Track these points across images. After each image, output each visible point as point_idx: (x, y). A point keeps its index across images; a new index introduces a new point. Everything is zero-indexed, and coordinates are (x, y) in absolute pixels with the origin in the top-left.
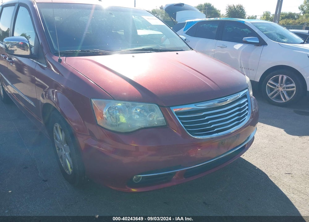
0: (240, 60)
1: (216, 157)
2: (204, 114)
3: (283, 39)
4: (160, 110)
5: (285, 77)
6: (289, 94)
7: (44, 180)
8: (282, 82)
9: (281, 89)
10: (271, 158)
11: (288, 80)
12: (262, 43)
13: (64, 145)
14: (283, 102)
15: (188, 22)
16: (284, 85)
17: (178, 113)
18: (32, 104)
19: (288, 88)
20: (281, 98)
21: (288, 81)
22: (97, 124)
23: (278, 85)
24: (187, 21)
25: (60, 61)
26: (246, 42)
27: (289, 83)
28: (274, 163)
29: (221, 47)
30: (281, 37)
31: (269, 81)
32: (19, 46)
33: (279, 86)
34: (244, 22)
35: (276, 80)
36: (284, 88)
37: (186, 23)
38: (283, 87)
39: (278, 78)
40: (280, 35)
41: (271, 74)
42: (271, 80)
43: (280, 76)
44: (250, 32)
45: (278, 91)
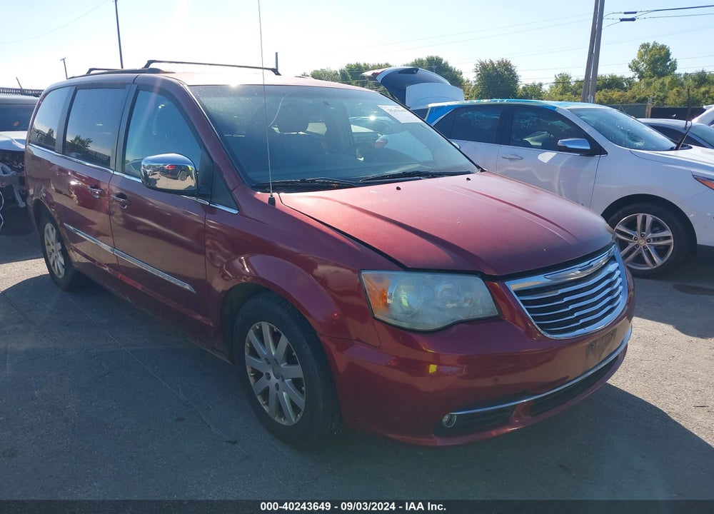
0: (559, 187)
1: (583, 374)
2: (560, 292)
3: (635, 140)
4: (487, 286)
5: (650, 218)
6: (661, 251)
7: (230, 442)
8: (643, 229)
9: (642, 243)
10: (659, 378)
11: (655, 224)
12: (597, 150)
13: (282, 366)
14: (648, 268)
15: (432, 108)
16: (648, 234)
17: (519, 293)
18: (187, 287)
19: (658, 239)
20: (645, 261)
21: (656, 226)
22: (375, 318)
23: (636, 234)
24: (430, 105)
25: (272, 200)
26: (564, 149)
27: (658, 229)
28: (668, 388)
29: (510, 159)
30: (632, 138)
31: (617, 227)
32: (165, 173)
33: (639, 237)
34: (555, 107)
35: (631, 225)
36: (648, 241)
37: (429, 111)
38: (646, 238)
39: (635, 220)
40: (628, 133)
41: (620, 212)
42: (622, 223)
43: (640, 217)
44: (569, 127)
45: (637, 246)
